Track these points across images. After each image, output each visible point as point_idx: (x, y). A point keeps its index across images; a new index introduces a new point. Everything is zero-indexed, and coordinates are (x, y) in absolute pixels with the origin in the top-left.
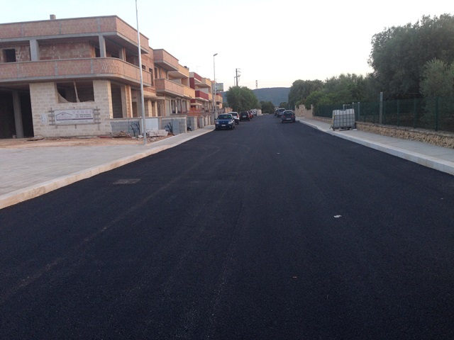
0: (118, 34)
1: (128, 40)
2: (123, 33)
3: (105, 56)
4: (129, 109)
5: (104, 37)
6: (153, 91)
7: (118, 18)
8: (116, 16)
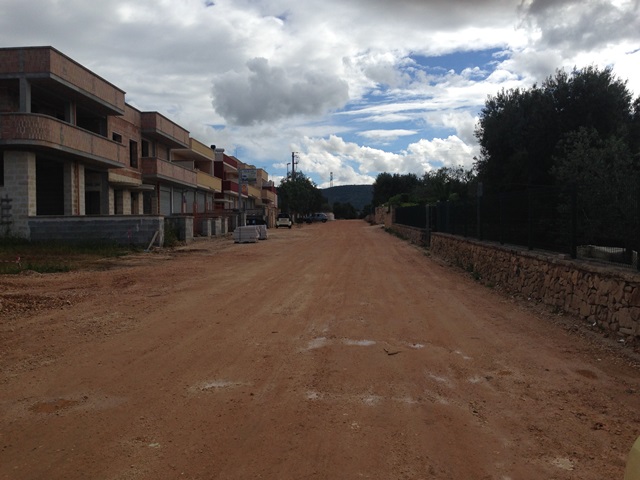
0: (52, 77)
1: (77, 89)
2: (64, 77)
3: (29, 111)
4: (77, 201)
5: (29, 80)
6: (135, 176)
7: (56, 51)
8: (50, 48)
